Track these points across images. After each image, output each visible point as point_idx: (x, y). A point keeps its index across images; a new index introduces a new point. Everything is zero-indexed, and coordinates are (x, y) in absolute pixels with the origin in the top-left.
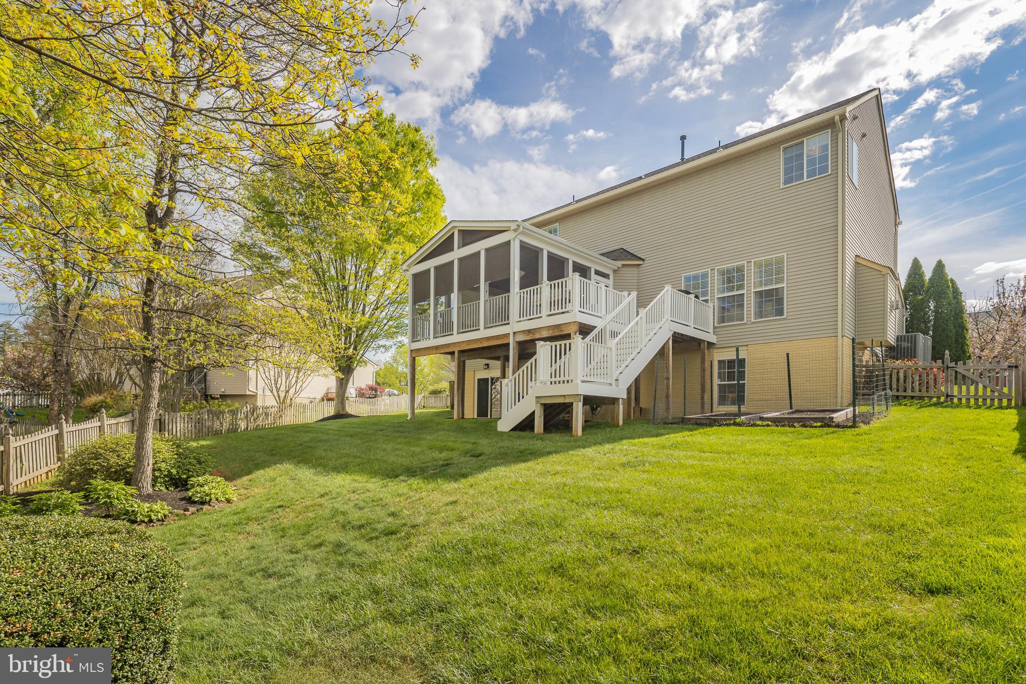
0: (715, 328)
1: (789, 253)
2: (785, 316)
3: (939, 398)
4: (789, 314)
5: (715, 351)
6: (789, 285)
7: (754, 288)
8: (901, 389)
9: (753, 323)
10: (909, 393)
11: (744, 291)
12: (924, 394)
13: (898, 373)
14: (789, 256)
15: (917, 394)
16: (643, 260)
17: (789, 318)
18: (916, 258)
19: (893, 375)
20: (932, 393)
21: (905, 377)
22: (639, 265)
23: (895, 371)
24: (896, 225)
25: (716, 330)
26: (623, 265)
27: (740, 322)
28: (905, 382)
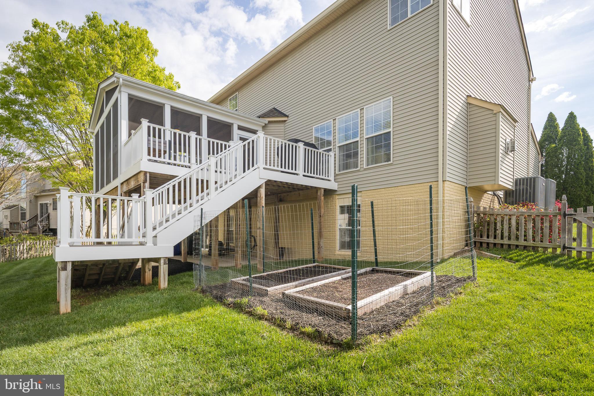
0: (336, 175)
1: (395, 96)
2: (391, 162)
3: (555, 249)
4: (395, 159)
5: (337, 197)
6: (395, 129)
7: (367, 134)
8: (513, 237)
9: (365, 169)
10: (522, 242)
11: (358, 139)
12: (538, 244)
13: (510, 219)
14: (395, 99)
15: (530, 243)
16: (287, 116)
17: (395, 163)
18: (551, 113)
19: (505, 222)
20: (546, 243)
21: (518, 224)
22: (285, 121)
23: (506, 218)
24: (529, 81)
25: (337, 177)
26: (269, 122)
27: (355, 169)
28: (518, 230)
